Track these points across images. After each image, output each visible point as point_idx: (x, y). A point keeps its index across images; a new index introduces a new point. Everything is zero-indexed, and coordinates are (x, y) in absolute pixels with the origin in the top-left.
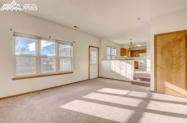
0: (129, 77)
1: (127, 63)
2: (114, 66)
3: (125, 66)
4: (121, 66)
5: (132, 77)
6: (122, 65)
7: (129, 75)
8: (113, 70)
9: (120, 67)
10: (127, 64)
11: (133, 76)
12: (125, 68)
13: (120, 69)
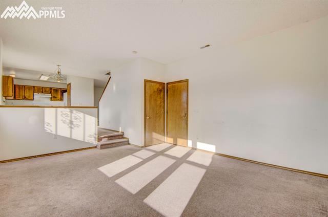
0: (91, 139)
1: (88, 114)
2: (53, 123)
3: (82, 120)
4: (73, 120)
5: (95, 138)
6: (76, 118)
7: (90, 136)
8: (49, 131)
9: (71, 122)
10: (86, 116)
11: (97, 136)
12: (81, 124)
13: (71, 128)
